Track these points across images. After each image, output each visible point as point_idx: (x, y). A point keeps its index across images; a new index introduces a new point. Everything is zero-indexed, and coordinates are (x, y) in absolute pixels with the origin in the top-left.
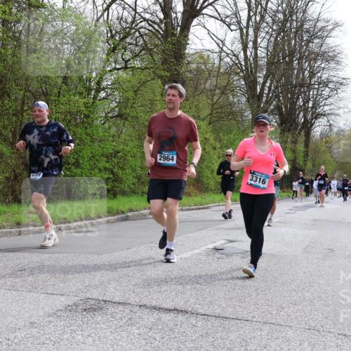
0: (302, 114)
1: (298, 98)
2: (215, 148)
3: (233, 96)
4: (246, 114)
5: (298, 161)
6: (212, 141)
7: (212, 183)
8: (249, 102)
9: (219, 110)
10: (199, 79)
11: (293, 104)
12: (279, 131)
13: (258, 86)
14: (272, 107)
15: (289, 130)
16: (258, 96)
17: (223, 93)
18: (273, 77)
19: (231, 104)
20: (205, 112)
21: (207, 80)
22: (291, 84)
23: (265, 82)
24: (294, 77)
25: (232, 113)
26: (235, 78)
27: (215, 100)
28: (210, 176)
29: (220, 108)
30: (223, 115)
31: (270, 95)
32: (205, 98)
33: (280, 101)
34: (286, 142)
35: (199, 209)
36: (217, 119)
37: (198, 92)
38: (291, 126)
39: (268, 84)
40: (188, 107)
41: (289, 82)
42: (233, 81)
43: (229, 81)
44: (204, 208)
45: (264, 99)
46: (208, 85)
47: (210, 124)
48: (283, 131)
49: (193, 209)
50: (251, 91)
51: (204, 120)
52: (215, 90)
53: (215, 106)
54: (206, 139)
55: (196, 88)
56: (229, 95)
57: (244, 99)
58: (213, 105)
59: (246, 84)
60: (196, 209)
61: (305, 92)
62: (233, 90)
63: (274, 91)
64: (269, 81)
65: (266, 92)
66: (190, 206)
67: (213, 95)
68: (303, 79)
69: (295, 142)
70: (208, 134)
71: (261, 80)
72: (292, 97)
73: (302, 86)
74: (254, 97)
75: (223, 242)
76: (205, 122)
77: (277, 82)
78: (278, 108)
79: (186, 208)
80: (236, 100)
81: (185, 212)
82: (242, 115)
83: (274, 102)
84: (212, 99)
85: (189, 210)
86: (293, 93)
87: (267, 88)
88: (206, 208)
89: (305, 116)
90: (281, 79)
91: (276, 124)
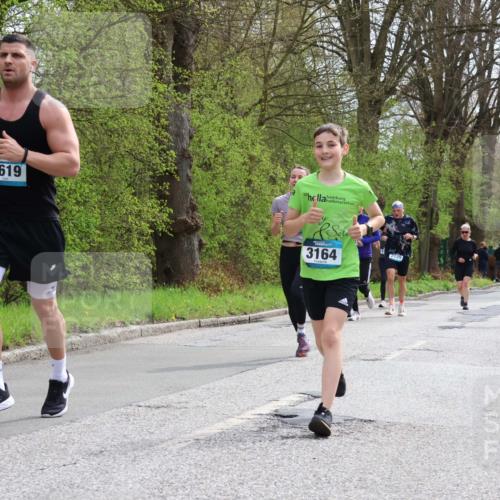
0: (475, 96)
1: (466, 59)
2: (273, 180)
3: (315, 56)
4: (344, 99)
5: (467, 206)
6: (266, 163)
7: (267, 261)
8: (351, 70)
9: (282, 91)
10: (233, 18)
11: (455, 71)
12: (422, 137)
13: (372, 32)
14: (405, 82)
15: (446, 135)
16: (373, 56)
17: (290, 50)
18: (408, 10)
19: (310, 77)
20: (249, 97)
21: (251, 20)
22: (450, 26)
23: (387, 23)
24: (457, 8)
25: (311, 97)
26: (317, 15)
27: (272, 66)
28: (263, 244)
29: (285, 84)
30: (291, 102)
31: (401, 53)
32: (247, 62)
33: (424, 66)
34: (439, 162)
35: (239, 322)
36: (278, 111)
37: (232, 49)
38: (450, 124)
39: (395, 28)
40: (208, 83)
41: (443, 22)
42: (314, 22)
43: (304, 22)
44: (250, 321)
45: (387, 64)
46: (254, 32)
47: (261, 124)
48: (431, 137)
49: (224, 324)
50: (356, 45)
51: (246, 114)
52: (272, 44)
53: (273, 82)
54: (251, 158)
55: (227, 40)
56: (304, 54)
57: (339, 64)
58: (266, 79)
59: (343, 27)
60: (232, 323)
61: (481, 45)
62: (314, 44)
63: (409, 44)
64: (397, 21)
65: (391, 45)
66: (218, 316)
67: (267, 56)
68: (477, 14)
69: (460, 162)
70: (258, 146)
71: (378, 18)
72: (451, 57)
73: (474, 29)
74: (362, 58)
75: (295, 398)
76: (249, 119)
77: (416, 22)
78: (420, 83)
79: (208, 320)
80: (320, 66)
81: (208, 331)
82: (336, 102)
83: (410, 70)
84: (266, 66)
85: (215, 325)
86: (453, 48)
87: (393, 37)
88: (257, 320)
89: (482, 101)
90: (425, 14)
91: (415, 121)
